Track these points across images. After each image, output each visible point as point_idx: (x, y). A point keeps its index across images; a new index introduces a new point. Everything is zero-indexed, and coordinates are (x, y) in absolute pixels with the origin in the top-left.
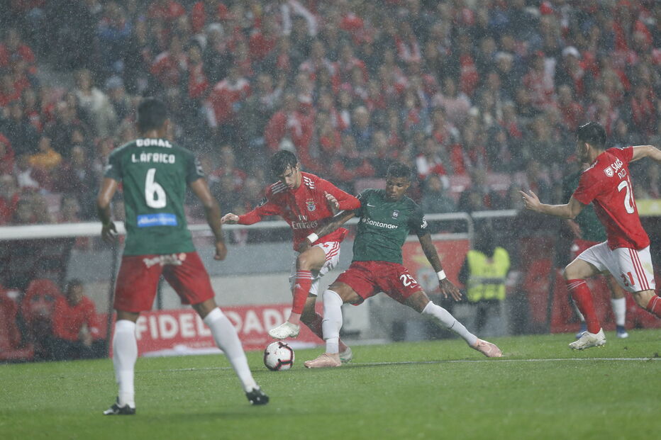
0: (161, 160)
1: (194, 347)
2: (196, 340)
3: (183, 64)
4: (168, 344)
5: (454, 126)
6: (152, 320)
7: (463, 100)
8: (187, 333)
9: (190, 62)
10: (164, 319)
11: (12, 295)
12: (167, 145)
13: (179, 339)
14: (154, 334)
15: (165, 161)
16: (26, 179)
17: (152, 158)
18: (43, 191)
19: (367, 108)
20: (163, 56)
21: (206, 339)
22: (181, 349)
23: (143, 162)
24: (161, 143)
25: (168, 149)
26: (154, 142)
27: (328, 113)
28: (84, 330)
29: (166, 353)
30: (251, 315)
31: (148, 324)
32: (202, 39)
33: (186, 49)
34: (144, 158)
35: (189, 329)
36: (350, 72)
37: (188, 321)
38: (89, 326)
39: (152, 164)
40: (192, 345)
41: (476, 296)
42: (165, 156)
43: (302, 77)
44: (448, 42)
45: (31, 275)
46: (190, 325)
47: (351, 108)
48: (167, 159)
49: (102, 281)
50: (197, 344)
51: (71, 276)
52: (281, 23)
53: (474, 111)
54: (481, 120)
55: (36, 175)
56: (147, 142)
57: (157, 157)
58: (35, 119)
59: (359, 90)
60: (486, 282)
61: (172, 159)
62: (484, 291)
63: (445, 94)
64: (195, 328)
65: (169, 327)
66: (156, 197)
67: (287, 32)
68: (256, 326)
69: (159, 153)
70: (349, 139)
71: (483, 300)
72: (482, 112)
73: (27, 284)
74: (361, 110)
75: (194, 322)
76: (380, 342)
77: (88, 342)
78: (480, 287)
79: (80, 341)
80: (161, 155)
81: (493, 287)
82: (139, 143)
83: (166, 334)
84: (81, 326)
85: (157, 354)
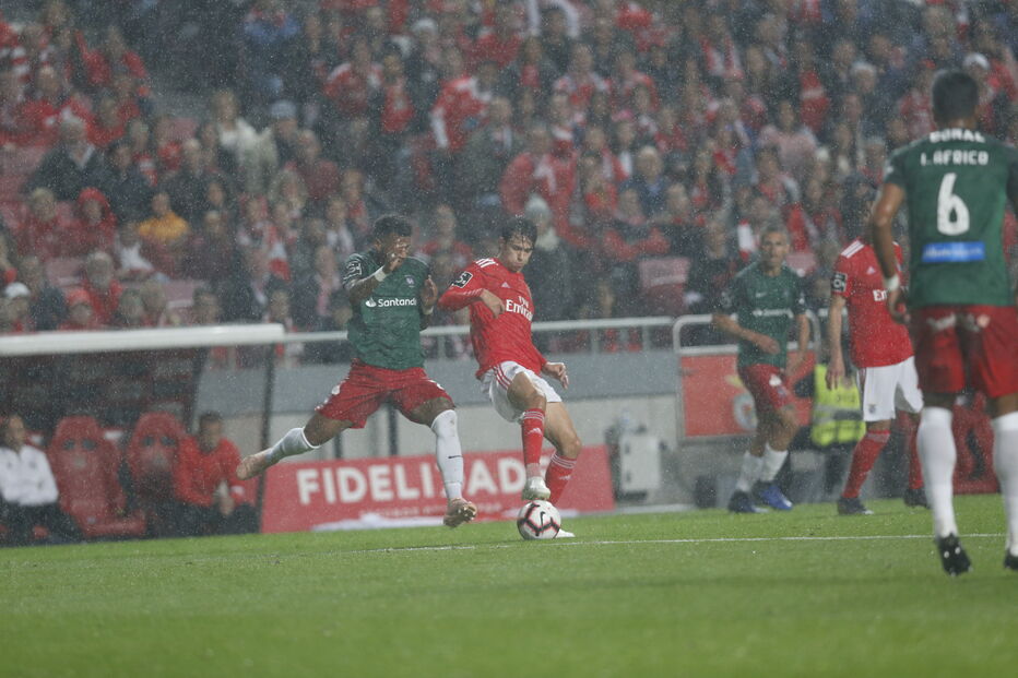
0: (965, 161)
1: (392, 517)
2: (394, 505)
3: (374, 80)
4: (353, 511)
5: (790, 177)
6: (328, 474)
7: (807, 137)
8: (380, 495)
9: (387, 77)
10: (344, 473)
11: (112, 436)
12: (979, 138)
13: (368, 504)
14: (331, 497)
15: (972, 161)
16: (133, 259)
17: (951, 158)
18: (160, 276)
19: (658, 148)
20: (343, 68)
21: (409, 504)
22: (371, 520)
23: (938, 165)
24: (968, 135)
25: (979, 144)
26: (957, 134)
27: (598, 157)
28: (223, 489)
29: (348, 525)
30: (479, 468)
31: (320, 480)
32: (404, 42)
33: (378, 58)
34: (941, 158)
35: (383, 489)
36: (631, 95)
37: (381, 477)
38: (230, 485)
39: (950, 167)
40: (388, 514)
41: (826, 439)
42: (972, 153)
43: (558, 100)
44: (782, 47)
45: (142, 406)
46: (386, 483)
47: (634, 148)
48: (976, 158)
49: (250, 415)
50: (396, 512)
51: (202, 406)
52: (526, 18)
53: (823, 154)
54: (833, 167)
55: (148, 252)
56: (946, 135)
57: (959, 157)
58: (146, 165)
59: (645, 121)
60: (840, 416)
61: (984, 158)
62: (837, 430)
63: (780, 126)
64: (393, 487)
65: (352, 485)
66: (953, 217)
67: (534, 31)
68: (487, 484)
69: (962, 150)
70: (630, 195)
71: (835, 444)
72: (834, 155)
73: (136, 419)
74: (649, 151)
75: (392, 477)
76: (677, 508)
77: (227, 509)
78: (831, 424)
79: (217, 506)
80: (965, 154)
81: (851, 423)
82: (934, 137)
83: (348, 497)
84: (217, 484)
85: (334, 526)
